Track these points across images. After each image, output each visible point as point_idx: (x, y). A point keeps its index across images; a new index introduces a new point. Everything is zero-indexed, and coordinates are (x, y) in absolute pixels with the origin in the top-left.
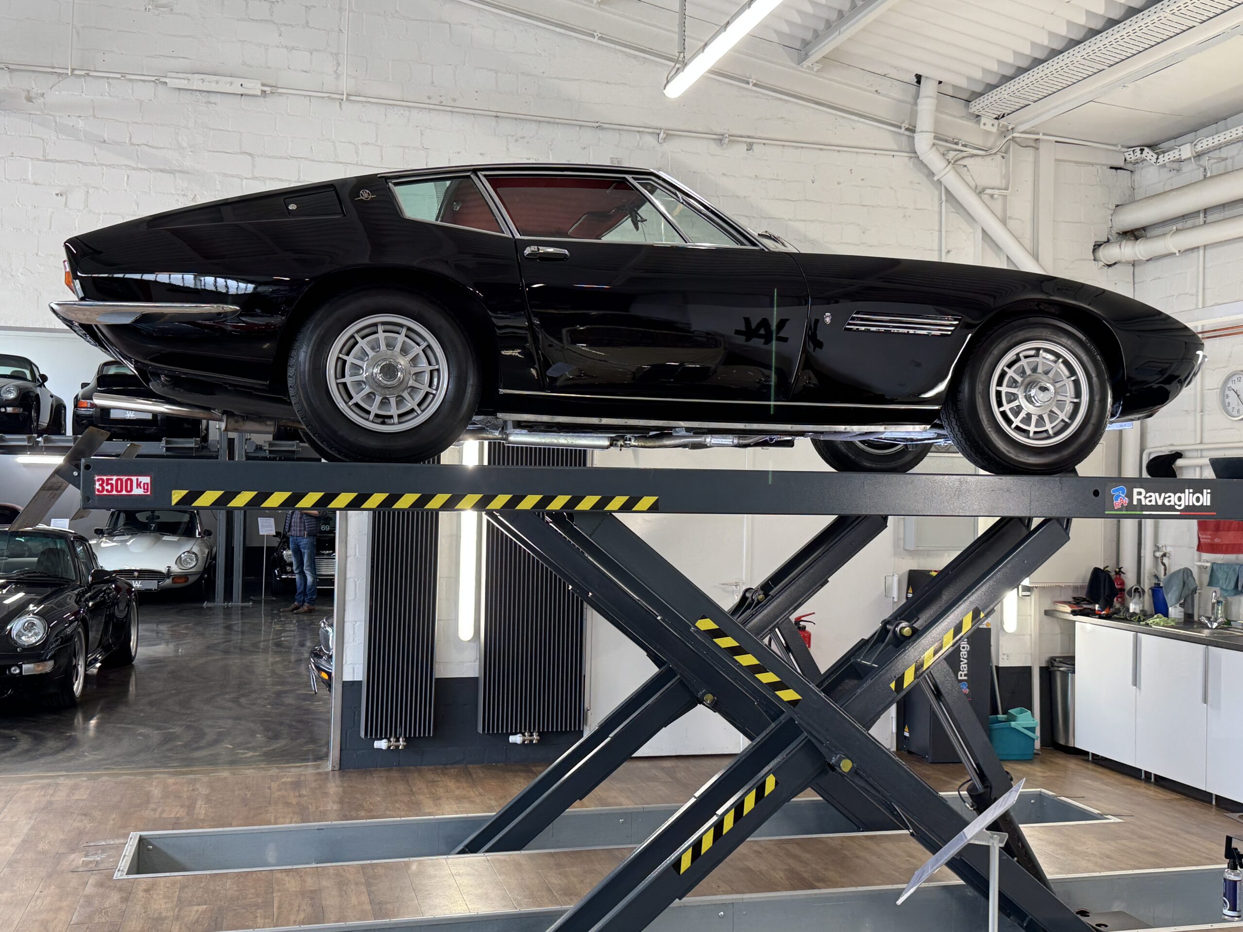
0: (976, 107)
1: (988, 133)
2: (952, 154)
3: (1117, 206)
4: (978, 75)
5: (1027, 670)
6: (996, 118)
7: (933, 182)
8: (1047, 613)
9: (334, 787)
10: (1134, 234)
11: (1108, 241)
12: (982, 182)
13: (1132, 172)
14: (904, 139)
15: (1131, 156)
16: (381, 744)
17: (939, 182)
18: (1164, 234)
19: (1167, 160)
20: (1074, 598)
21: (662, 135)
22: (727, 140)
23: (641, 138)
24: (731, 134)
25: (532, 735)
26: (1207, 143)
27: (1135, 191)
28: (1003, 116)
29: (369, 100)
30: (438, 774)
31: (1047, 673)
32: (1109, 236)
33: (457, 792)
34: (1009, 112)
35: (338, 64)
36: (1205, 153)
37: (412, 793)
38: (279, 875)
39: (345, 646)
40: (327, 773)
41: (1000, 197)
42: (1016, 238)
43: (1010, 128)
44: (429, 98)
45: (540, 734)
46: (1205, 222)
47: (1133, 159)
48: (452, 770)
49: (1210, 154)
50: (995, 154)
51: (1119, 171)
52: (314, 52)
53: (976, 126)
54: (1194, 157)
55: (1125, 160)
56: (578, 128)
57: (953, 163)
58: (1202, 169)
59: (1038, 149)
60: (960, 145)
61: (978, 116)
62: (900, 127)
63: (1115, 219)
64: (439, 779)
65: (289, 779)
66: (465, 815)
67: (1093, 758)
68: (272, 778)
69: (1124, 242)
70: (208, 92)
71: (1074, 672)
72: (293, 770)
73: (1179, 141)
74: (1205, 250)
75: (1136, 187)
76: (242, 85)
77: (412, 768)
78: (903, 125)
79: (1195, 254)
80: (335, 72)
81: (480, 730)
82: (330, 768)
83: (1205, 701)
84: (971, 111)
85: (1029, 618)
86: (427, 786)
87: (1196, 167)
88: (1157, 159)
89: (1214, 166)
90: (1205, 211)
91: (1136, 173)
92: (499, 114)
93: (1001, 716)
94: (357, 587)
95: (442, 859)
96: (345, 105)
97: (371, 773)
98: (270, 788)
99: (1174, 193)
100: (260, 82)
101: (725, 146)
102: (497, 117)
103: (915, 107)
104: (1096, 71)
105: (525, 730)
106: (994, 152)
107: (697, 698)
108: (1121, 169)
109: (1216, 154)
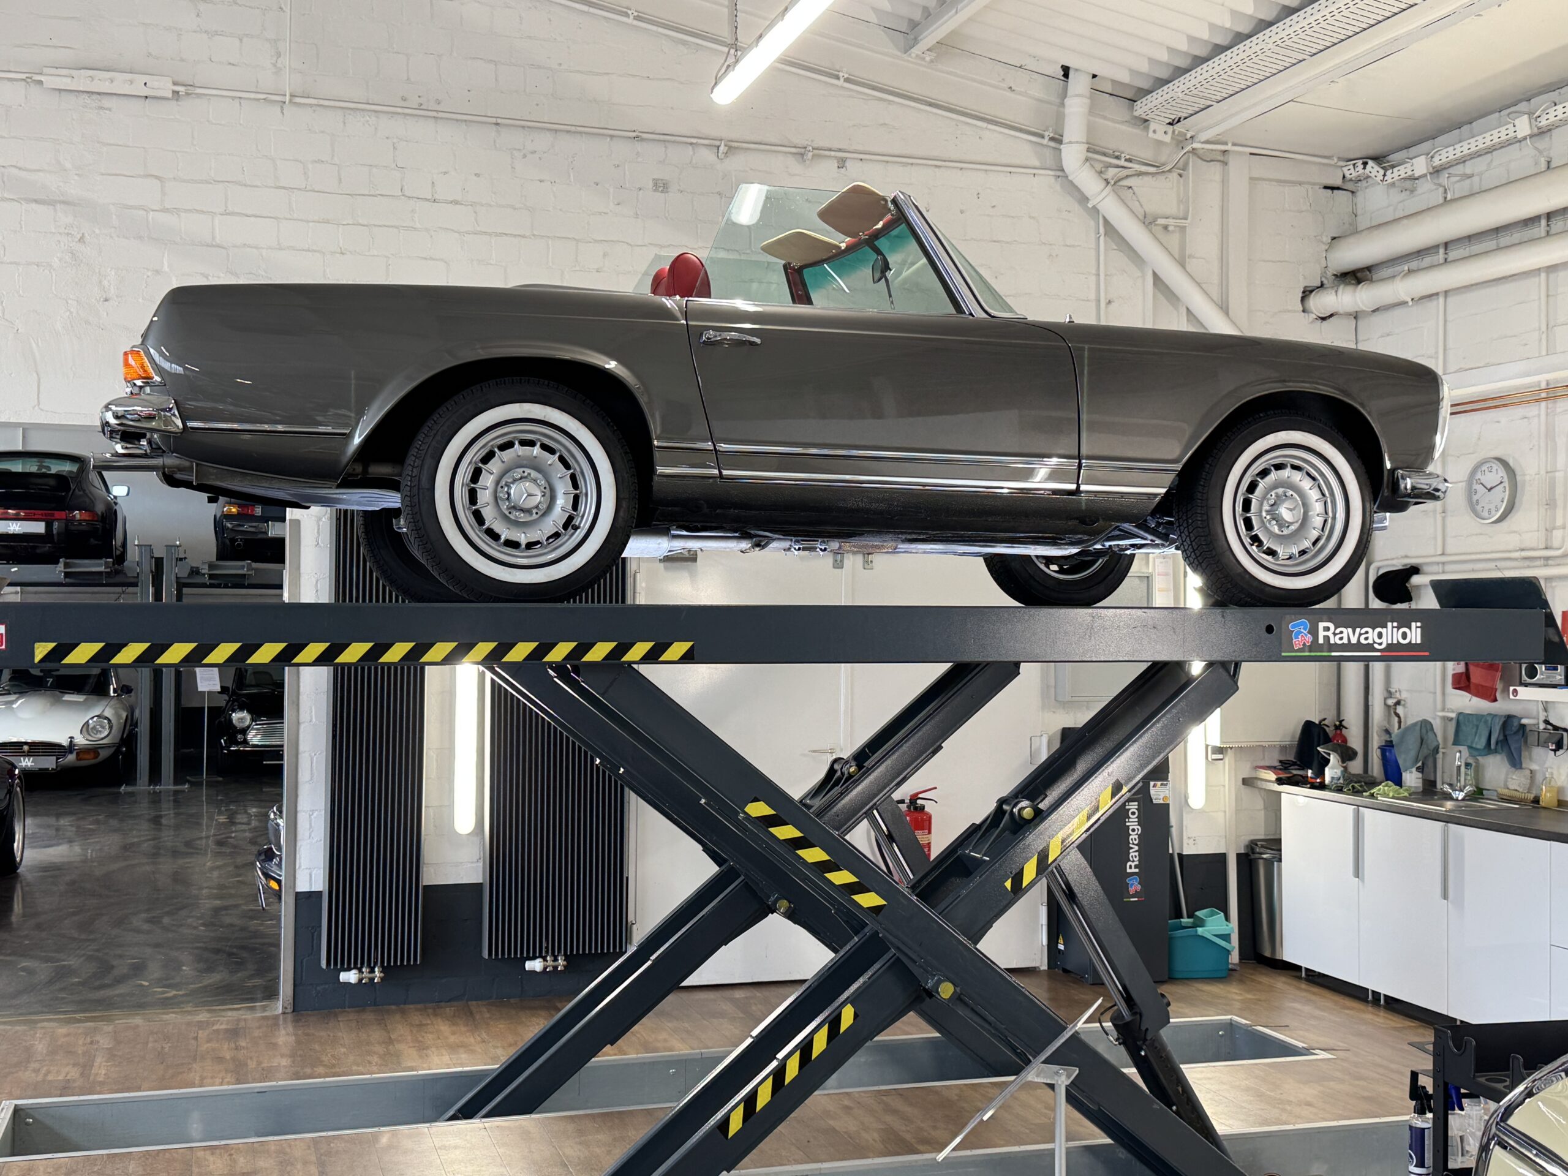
0: (1142, 108)
1: (1160, 143)
2: (1111, 173)
3: (1334, 239)
4: (1144, 67)
5: (1221, 858)
6: (1170, 124)
7: (1086, 209)
8: (1246, 782)
9: (285, 1036)
10: (1355, 276)
11: (1322, 285)
12: (1151, 208)
13: (1353, 192)
14: (1048, 153)
15: (1351, 172)
16: (350, 977)
17: (1095, 210)
18: (1394, 277)
19: (1396, 178)
20: (1281, 762)
21: (722, 149)
22: (810, 154)
23: (694, 153)
24: (816, 146)
25: (556, 960)
26: (1447, 155)
27: (1358, 218)
28: (1179, 121)
29: (322, 102)
30: (428, 1015)
31: (1248, 861)
32: (1323, 279)
33: (452, 1039)
34: (1187, 115)
35: (279, 55)
36: (1445, 168)
37: (391, 1041)
38: (200, 1154)
39: (299, 844)
40: (276, 1017)
41: (1177, 229)
42: (1199, 284)
43: (1188, 136)
44: (404, 99)
45: (567, 958)
46: (1446, 259)
47: (1354, 174)
48: (448, 1009)
49: (1451, 170)
50: (1170, 171)
51: (1336, 191)
52: (245, 40)
53: (1145, 134)
54: (1431, 173)
55: (1344, 177)
56: (609, 139)
57: (1114, 185)
58: (1441, 190)
59: (1225, 163)
60: (1123, 160)
61: (1146, 121)
62: (1043, 137)
63: (1331, 256)
64: (429, 1022)
65: (223, 1027)
66: (459, 1069)
67: (1306, 975)
68: (201, 1025)
69: (1342, 287)
70: (99, 94)
71: (1280, 860)
72: (230, 1013)
73: (1413, 151)
74: (1446, 297)
75: (1359, 212)
76: (145, 84)
77: (393, 1007)
78: (1046, 134)
79: (1435, 303)
80: (275, 65)
81: (486, 955)
82: (280, 1012)
83: (1445, 896)
84: (1136, 114)
85: (1222, 789)
86: (411, 1031)
87: (1435, 187)
88: (1384, 175)
89: (1456, 186)
90: (1446, 245)
91: (1358, 194)
92: (499, 121)
93: (1185, 920)
94: (314, 764)
95: (423, 1127)
96: (287, 108)
97: (336, 1015)
98: (196, 1038)
99: (1405, 221)
100: (170, 80)
101: (807, 162)
102: (497, 124)
103: (1061, 109)
104: (1294, 61)
105: (547, 952)
106: (1168, 168)
107: (768, 906)
108: (1338, 188)
109: (1459, 169)
